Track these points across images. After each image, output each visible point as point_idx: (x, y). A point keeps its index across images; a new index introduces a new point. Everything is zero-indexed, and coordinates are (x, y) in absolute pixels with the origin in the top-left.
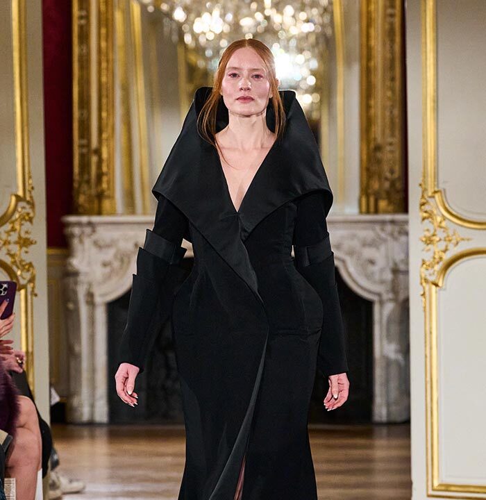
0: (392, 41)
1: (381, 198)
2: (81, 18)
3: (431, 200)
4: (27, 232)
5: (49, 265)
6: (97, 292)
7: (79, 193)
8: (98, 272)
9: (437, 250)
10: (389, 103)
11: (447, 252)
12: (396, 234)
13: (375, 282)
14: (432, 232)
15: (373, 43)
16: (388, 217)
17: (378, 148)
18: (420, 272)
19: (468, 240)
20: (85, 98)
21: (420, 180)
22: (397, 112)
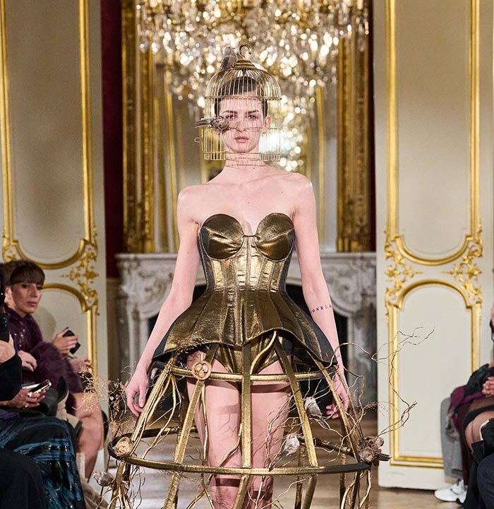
0: (362, 122)
1: (354, 240)
2: (129, 105)
3: (393, 244)
4: (92, 268)
5: (108, 290)
6: (141, 310)
7: (127, 236)
8: (143, 295)
9: (397, 281)
10: (359, 169)
11: (405, 282)
12: (364, 267)
13: (348, 303)
14: (394, 267)
15: (347, 123)
16: (359, 254)
17: (351, 203)
18: (385, 297)
19: (421, 273)
20: (132, 165)
21: (385, 229)
22: (365, 175)
